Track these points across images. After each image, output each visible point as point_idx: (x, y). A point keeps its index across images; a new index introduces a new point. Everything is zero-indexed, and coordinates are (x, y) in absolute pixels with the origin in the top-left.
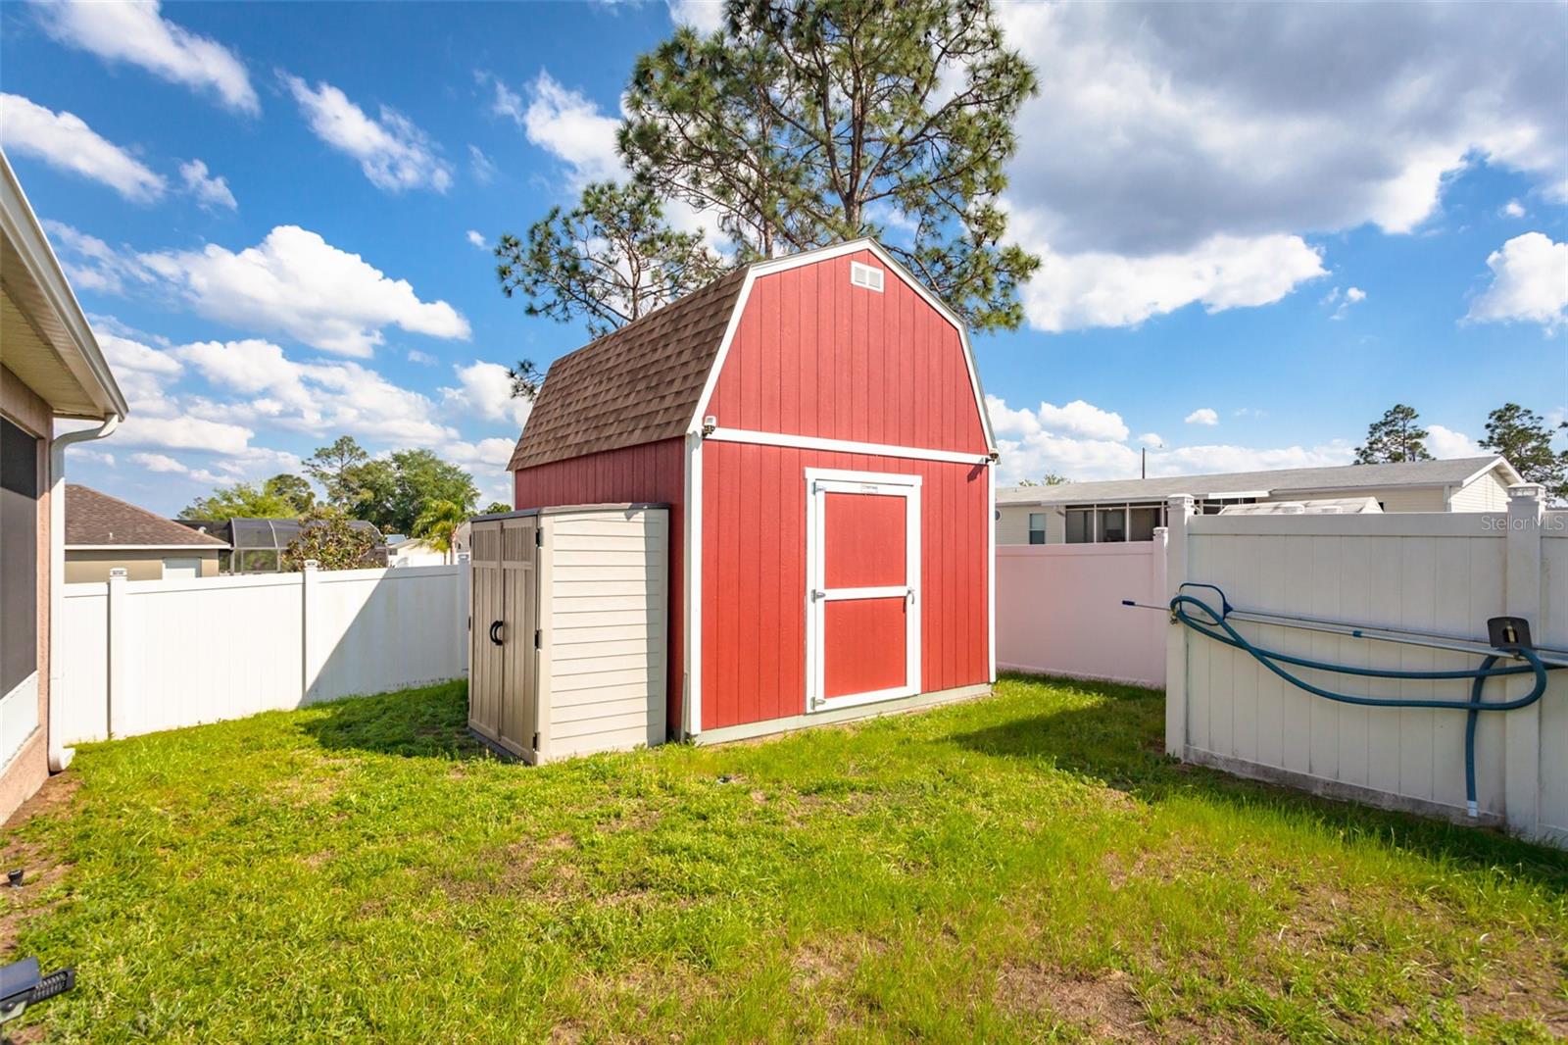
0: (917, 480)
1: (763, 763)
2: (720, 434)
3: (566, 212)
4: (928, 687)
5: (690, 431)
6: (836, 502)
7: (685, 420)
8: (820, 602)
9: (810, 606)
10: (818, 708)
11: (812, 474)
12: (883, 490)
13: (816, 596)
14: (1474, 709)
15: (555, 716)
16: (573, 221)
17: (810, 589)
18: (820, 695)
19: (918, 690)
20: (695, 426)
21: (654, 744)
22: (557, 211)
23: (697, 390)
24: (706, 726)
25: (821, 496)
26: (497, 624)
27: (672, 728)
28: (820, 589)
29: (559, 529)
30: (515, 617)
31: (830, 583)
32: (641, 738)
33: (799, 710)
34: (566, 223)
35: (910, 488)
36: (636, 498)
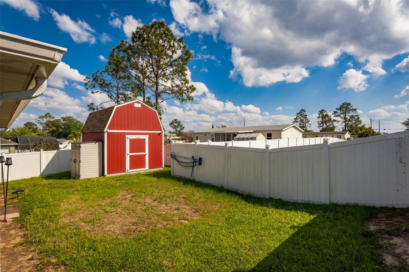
0: (148, 136)
1: (118, 179)
2: (109, 131)
3: (101, 71)
4: (150, 168)
5: (104, 131)
6: (131, 140)
7: (104, 129)
8: (129, 156)
9: (127, 156)
10: (128, 171)
11: (127, 136)
12: (140, 138)
13: (128, 154)
14: (193, 166)
15: (83, 173)
16: (103, 73)
17: (127, 153)
18: (129, 169)
19: (148, 169)
20: (105, 130)
21: (100, 176)
22: (98, 71)
23: (106, 125)
24: (108, 174)
25: (129, 139)
26: (75, 160)
27: (103, 174)
28: (129, 153)
29: (83, 146)
30: (77, 159)
31: (130, 152)
32: (98, 176)
33: (125, 171)
34: (101, 73)
35: (146, 138)
36: (96, 140)
